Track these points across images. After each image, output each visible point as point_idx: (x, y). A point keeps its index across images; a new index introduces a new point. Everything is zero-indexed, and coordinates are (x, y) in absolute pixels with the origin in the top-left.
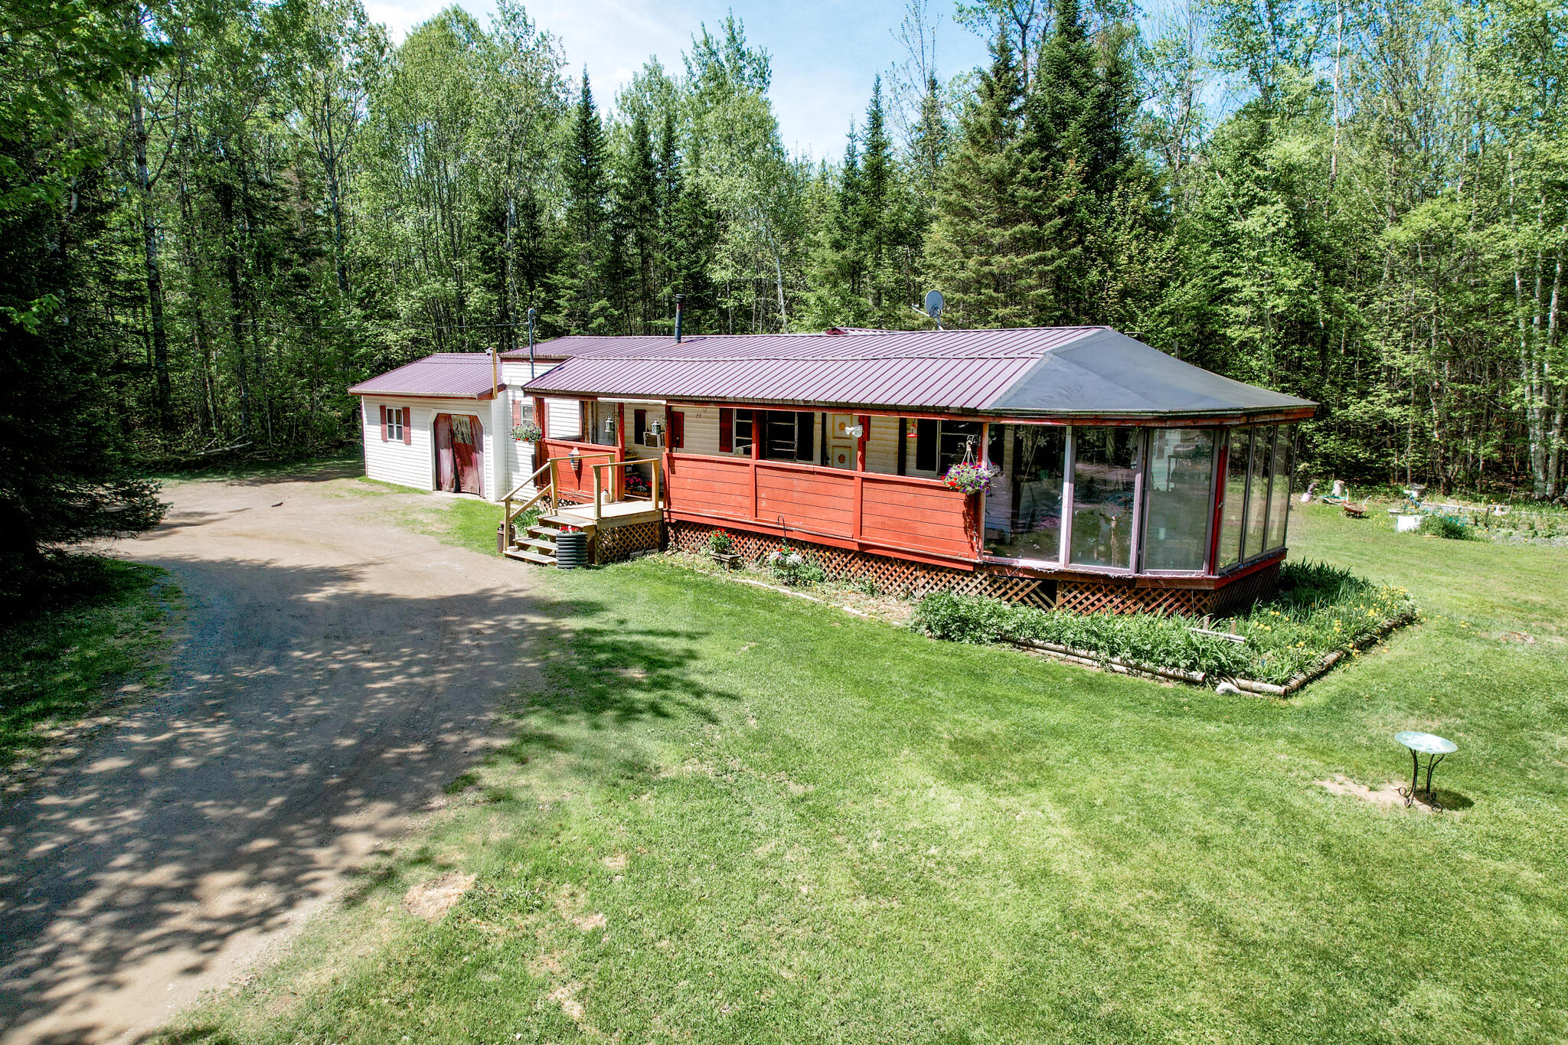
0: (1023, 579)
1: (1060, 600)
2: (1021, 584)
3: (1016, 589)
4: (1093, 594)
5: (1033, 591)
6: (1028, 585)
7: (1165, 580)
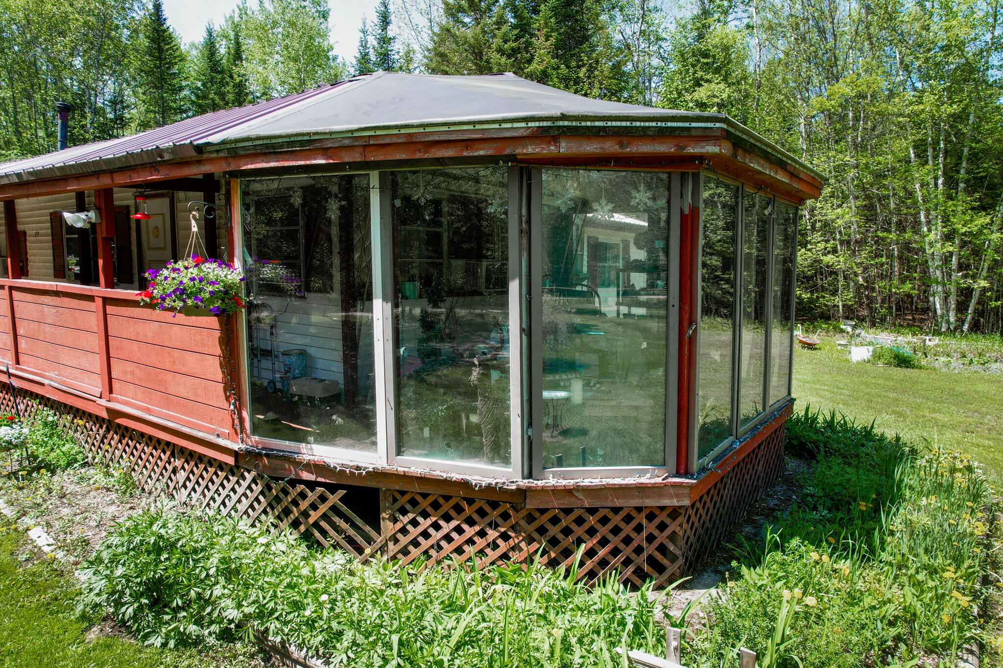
0: (311, 485)
1: (388, 528)
2: (312, 496)
3: (304, 505)
4: (448, 518)
5: (334, 508)
6: (323, 499)
7: (590, 491)
